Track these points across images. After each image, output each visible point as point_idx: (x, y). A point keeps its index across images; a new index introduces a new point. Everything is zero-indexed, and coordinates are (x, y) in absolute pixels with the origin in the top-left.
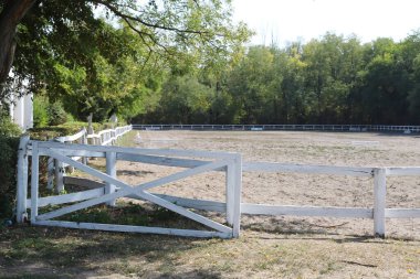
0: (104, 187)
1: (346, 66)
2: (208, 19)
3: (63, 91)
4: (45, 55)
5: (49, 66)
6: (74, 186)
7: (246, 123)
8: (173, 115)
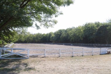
0: (11, 53)
3: (5, 40)
7: (29, 43)
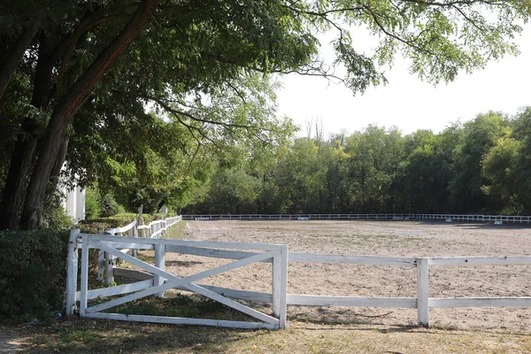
0: (152, 278)
1: (388, 157)
2: (254, 114)
3: (115, 183)
4: (97, 149)
5: (101, 160)
6: (124, 277)
7: (293, 213)
8: (222, 205)
